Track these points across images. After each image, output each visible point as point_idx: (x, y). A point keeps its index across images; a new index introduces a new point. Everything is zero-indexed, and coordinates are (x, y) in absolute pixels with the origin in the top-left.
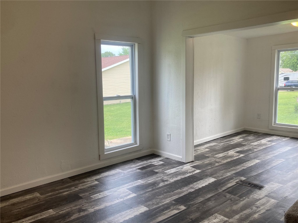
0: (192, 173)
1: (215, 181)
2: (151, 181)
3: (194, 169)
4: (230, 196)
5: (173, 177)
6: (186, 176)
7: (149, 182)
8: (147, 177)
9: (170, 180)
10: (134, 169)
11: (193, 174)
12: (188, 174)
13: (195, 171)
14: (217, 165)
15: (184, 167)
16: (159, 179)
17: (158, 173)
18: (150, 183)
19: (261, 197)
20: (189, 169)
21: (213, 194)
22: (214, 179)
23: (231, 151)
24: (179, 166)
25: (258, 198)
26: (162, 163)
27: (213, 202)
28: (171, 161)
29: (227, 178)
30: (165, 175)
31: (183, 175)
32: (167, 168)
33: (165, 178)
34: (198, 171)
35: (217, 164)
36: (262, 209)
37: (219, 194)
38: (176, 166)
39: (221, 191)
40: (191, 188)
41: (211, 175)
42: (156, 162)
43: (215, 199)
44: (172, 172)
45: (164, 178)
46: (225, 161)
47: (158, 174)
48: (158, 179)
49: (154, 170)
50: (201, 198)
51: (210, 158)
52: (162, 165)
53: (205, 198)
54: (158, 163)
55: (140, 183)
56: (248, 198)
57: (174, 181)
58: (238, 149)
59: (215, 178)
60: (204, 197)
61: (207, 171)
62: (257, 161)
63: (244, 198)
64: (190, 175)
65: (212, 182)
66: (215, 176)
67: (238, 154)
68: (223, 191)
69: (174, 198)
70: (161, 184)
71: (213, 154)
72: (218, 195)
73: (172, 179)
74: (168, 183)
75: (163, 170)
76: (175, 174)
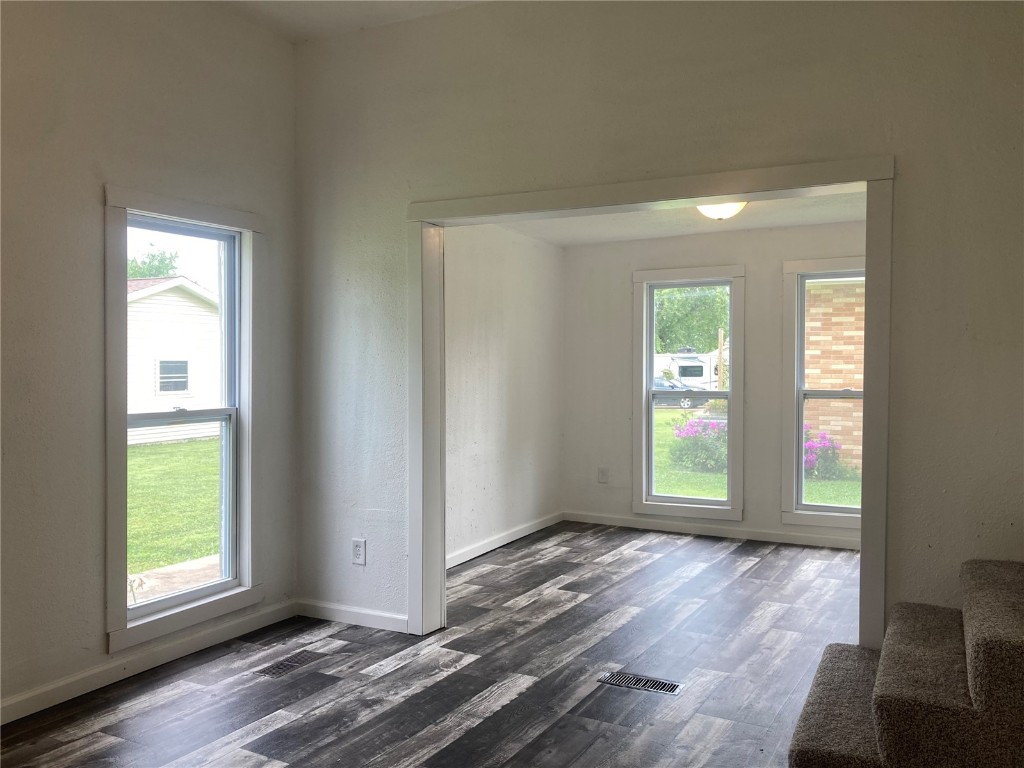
0: (456, 667)
1: (536, 684)
2: (323, 710)
3: (455, 654)
4: (599, 725)
5: (394, 687)
6: (438, 680)
7: (317, 712)
8: (303, 697)
9: (390, 698)
10: (246, 673)
11: (459, 668)
12: (442, 670)
13: (460, 658)
14: (523, 632)
15: (421, 650)
16: (350, 697)
17: (339, 679)
18: (321, 718)
19: (685, 715)
20: (441, 655)
21: (546, 727)
22: (528, 677)
23: (547, 584)
24: (402, 649)
25: (678, 721)
26: (338, 643)
27: (554, 751)
28: (371, 636)
29: (567, 671)
30: (365, 683)
31: (426, 677)
32: (364, 658)
33: (371, 693)
34: (470, 658)
35: (521, 631)
36: (701, 751)
37: (561, 724)
38: (394, 648)
39: (564, 712)
40: (469, 715)
41: (517, 666)
42: (318, 644)
43: (555, 743)
44: (388, 670)
45: (367, 693)
46: (542, 619)
47: (341, 682)
48: (345, 700)
49: (321, 671)
50: (511, 745)
51: (492, 612)
52: (343, 650)
53: (525, 744)
54: (328, 644)
55: (286, 722)
56: (651, 725)
57: (403, 700)
58: (567, 579)
59: (530, 673)
60: (520, 740)
61: (499, 654)
62: (634, 611)
63: (640, 725)
64: (450, 673)
65: (528, 689)
66: (528, 667)
67: (570, 594)
68: (572, 711)
69: (423, 756)
70: (364, 713)
71: (497, 600)
72: (560, 728)
73: (396, 694)
74: (387, 707)
75: (355, 668)
76: (398, 674)
